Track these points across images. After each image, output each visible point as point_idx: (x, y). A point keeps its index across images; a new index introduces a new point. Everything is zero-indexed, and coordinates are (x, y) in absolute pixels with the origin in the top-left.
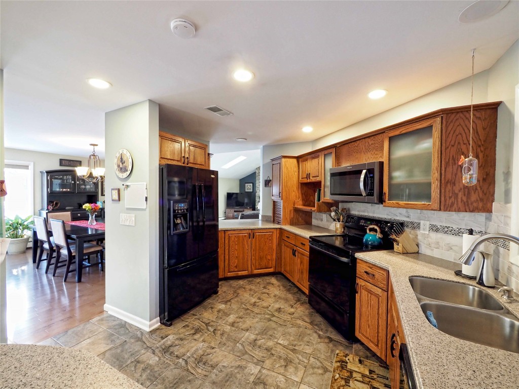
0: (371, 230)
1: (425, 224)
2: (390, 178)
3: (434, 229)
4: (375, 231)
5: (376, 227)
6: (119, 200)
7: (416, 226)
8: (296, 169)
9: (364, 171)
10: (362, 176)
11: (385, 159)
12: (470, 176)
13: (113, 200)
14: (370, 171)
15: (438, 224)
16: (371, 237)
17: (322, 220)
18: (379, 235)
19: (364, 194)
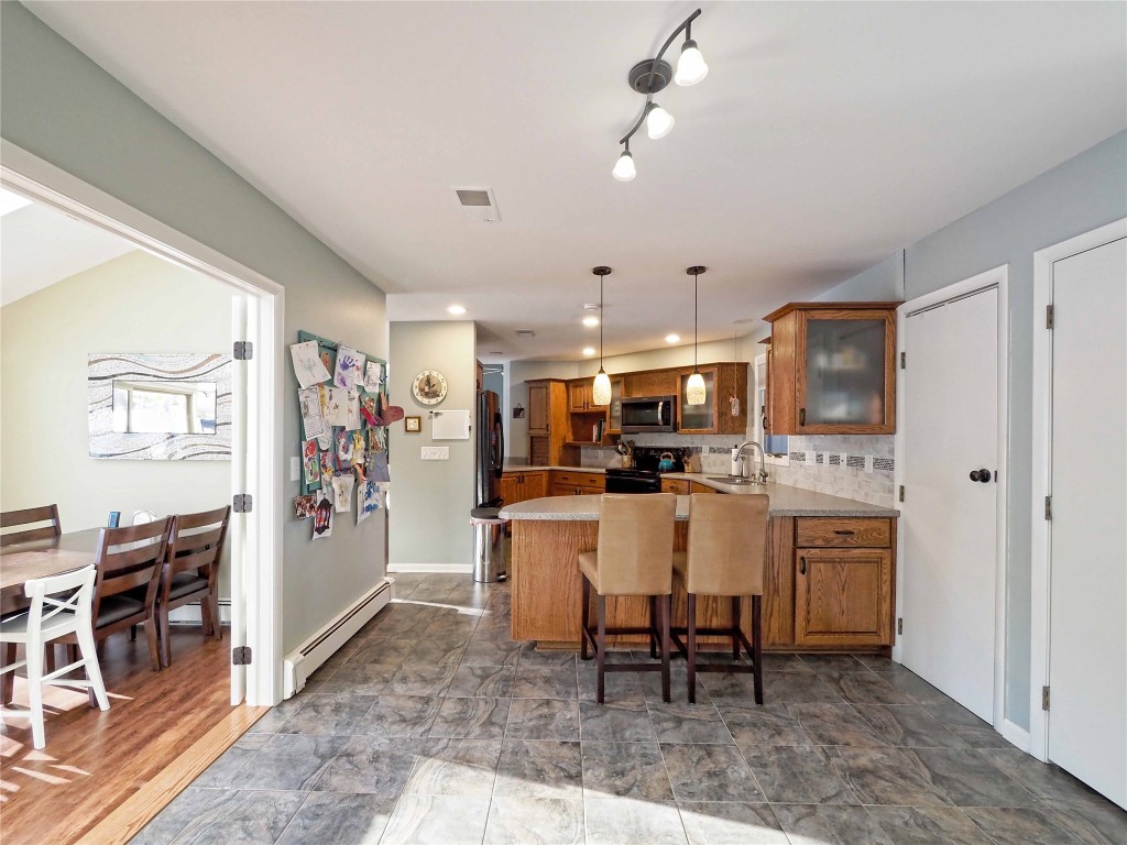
0: (664, 457)
1: (705, 448)
2: (682, 409)
3: (712, 450)
4: (669, 457)
5: (669, 453)
6: (419, 430)
7: (698, 450)
8: (565, 396)
9: (661, 404)
10: (660, 408)
11: (678, 394)
12: (735, 411)
13: (407, 431)
14: (667, 404)
15: (715, 447)
16: (664, 463)
17: (596, 458)
18: (673, 460)
19: (661, 423)
